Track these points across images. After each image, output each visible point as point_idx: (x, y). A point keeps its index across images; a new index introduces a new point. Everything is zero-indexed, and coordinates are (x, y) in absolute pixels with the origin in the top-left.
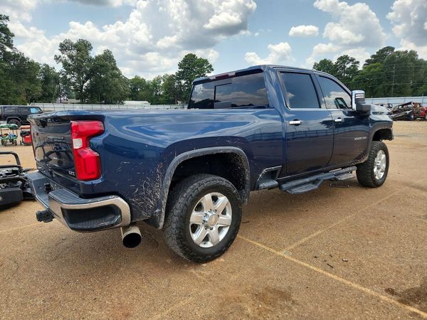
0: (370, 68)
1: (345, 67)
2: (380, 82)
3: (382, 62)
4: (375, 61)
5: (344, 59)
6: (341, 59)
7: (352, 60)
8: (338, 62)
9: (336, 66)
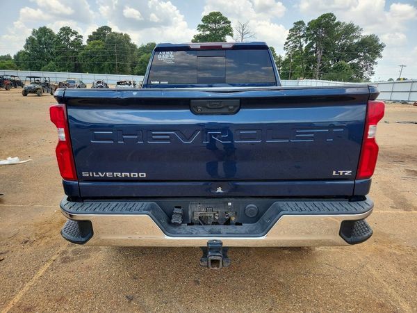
0: (94, 44)
1: (69, 39)
2: (105, 59)
3: (104, 40)
4: (97, 39)
5: (66, 31)
6: (63, 29)
7: (75, 33)
8: (61, 33)
9: (59, 37)
